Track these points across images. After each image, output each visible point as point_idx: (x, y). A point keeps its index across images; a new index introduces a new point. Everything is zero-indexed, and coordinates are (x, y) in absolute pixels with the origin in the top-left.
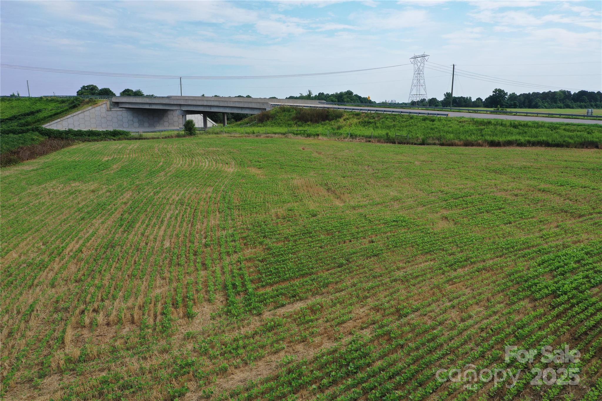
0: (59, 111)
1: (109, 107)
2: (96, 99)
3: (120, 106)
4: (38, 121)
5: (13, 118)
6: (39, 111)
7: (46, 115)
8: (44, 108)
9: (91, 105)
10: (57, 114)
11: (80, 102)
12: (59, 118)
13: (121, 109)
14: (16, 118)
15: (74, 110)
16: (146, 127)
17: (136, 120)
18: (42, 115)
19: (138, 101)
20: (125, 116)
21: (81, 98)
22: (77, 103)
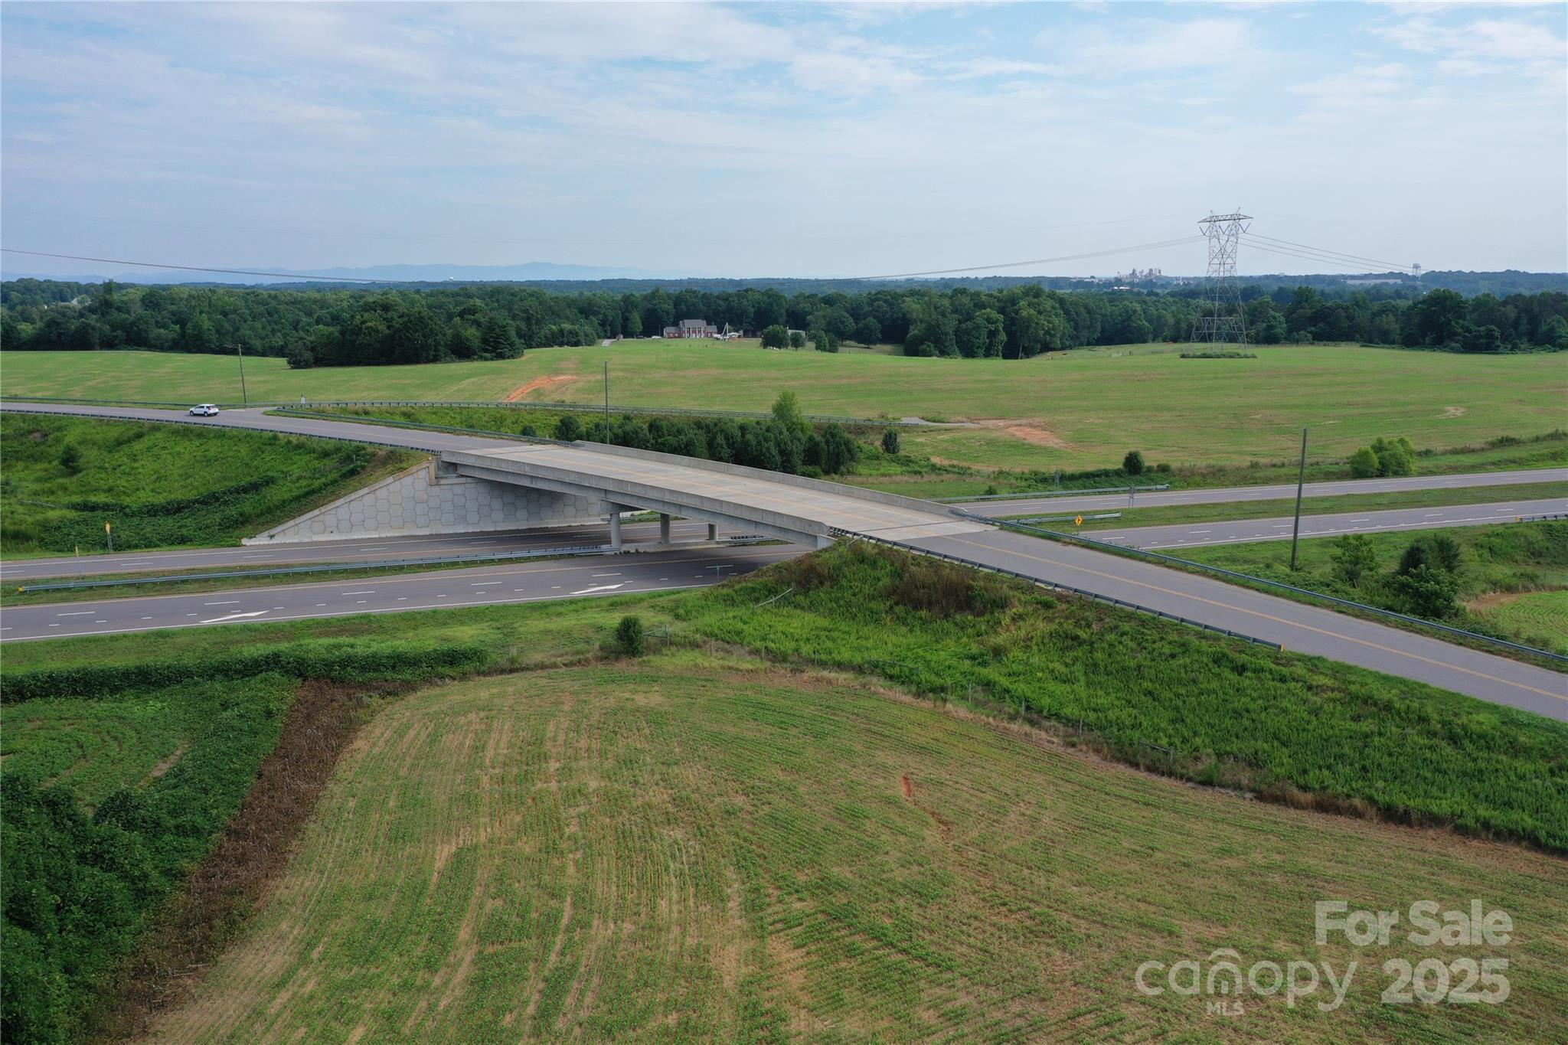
0: (317, 483)
1: (433, 476)
2: (403, 451)
3: (461, 471)
4: (269, 511)
5: (210, 500)
6: (269, 481)
7: (287, 496)
8: (282, 472)
9: (391, 473)
10: (313, 492)
11: (366, 461)
12: (317, 507)
13: (463, 480)
14: (217, 499)
15: (352, 482)
16: (521, 521)
17: (497, 504)
18: (275, 494)
19: (504, 467)
20: (472, 496)
21: (370, 449)
22: (359, 463)
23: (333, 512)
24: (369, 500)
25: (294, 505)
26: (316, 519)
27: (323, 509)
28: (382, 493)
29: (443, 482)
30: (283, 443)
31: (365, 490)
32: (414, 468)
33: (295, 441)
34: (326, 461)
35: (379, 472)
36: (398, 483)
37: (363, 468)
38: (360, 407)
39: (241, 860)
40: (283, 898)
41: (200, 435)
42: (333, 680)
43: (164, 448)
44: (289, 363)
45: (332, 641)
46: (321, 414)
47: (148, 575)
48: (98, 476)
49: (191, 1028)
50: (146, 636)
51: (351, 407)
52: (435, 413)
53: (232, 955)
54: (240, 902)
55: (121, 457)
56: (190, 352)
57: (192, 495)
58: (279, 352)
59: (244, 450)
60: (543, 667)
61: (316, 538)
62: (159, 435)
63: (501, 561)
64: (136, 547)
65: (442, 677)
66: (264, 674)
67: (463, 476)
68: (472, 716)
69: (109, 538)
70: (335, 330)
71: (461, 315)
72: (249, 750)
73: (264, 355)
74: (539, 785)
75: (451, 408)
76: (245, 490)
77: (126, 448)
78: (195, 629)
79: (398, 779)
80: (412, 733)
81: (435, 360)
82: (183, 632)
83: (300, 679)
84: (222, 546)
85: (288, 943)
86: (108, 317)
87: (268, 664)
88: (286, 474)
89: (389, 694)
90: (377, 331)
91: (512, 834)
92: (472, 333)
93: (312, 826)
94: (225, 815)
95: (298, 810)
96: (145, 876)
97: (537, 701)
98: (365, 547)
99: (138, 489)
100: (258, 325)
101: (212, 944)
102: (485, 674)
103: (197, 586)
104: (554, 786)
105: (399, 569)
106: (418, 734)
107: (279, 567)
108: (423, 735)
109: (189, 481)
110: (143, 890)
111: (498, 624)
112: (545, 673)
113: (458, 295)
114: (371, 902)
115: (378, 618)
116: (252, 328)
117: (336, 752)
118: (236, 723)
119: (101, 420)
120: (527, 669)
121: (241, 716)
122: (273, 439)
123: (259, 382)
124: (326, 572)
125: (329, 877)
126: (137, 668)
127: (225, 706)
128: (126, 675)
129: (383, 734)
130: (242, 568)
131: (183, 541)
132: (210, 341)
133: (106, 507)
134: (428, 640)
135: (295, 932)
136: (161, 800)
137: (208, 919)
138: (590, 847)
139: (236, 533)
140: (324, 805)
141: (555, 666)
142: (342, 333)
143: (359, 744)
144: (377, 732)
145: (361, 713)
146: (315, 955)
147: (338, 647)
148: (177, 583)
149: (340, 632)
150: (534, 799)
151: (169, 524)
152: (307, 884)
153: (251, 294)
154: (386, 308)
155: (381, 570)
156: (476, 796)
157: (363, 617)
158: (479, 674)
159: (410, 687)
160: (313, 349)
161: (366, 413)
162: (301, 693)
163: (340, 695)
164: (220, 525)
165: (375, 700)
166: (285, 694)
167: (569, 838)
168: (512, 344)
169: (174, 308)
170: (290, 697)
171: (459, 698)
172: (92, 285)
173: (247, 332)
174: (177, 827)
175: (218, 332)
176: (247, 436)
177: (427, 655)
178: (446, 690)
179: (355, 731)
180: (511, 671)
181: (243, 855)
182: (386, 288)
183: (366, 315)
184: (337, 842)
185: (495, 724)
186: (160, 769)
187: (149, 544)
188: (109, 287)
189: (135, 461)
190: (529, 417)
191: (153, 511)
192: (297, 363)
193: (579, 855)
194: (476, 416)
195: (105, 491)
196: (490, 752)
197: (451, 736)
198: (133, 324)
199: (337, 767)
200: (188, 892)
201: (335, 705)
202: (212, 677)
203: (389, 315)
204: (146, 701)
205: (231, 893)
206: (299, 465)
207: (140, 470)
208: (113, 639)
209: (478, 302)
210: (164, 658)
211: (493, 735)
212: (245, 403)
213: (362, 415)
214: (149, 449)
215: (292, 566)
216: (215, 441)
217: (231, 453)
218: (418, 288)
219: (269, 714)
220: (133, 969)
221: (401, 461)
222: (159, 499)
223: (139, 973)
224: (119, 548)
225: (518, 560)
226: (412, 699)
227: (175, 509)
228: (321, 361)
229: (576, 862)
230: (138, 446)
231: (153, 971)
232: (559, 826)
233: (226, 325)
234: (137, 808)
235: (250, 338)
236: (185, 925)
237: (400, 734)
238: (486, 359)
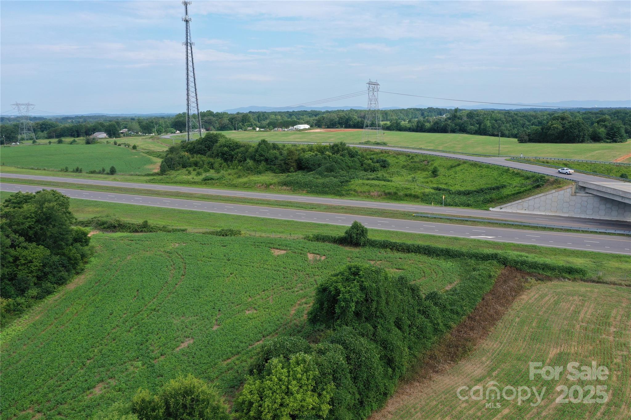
0: (522, 189)
1: (574, 191)
2: (562, 179)
3: (587, 191)
4: (502, 198)
5: (480, 191)
6: (504, 187)
7: (509, 193)
8: (509, 183)
9: (555, 188)
10: (520, 193)
11: (544, 182)
12: (521, 199)
13: (587, 195)
14: (483, 191)
15: (537, 190)
16: (614, 216)
17: (603, 207)
18: (506, 192)
19: (609, 191)
20: (592, 202)
21: (547, 178)
22: (541, 183)
23: (527, 202)
24: (543, 198)
25: (512, 197)
26: (520, 204)
27: (523, 200)
28: (549, 196)
29: (578, 194)
30: (511, 171)
31: (543, 194)
32: (565, 187)
33: (516, 172)
34: (528, 181)
35: (549, 187)
36: (557, 193)
37: (543, 185)
38: (545, 160)
39: (472, 329)
40: (485, 348)
41: (480, 166)
42: (517, 269)
43: (467, 170)
44: (518, 140)
45: (519, 253)
46: (528, 161)
47: (454, 216)
48: (443, 178)
49: (446, 384)
50: (450, 238)
51: (541, 160)
52: (579, 165)
53: (463, 363)
54: (470, 344)
55: (452, 172)
56: (481, 135)
57: (474, 189)
58: (515, 136)
59: (495, 173)
60: (614, 284)
61: (519, 211)
62: (465, 165)
63: (600, 233)
64: (452, 205)
65: (564, 278)
66: (490, 261)
67: (588, 193)
68: (576, 298)
69: (443, 201)
70: (539, 128)
71: (598, 122)
72: (481, 288)
73: (508, 137)
74: (604, 336)
75: (587, 163)
76: (494, 189)
77: (454, 169)
78: (468, 239)
79: (538, 315)
80: (547, 298)
81: (582, 142)
82: (463, 239)
83: (504, 266)
84: (482, 209)
85: (484, 366)
86: (455, 121)
87: (492, 257)
88: (510, 184)
89: (539, 279)
90: (558, 129)
91: (587, 354)
92: (602, 131)
93: (500, 324)
94: (469, 311)
95: (495, 316)
96: (438, 324)
97: (609, 299)
98: (538, 218)
99: (455, 185)
100: (508, 125)
101: (457, 356)
102: (585, 281)
103: (471, 223)
104: (611, 338)
105: (552, 229)
106: (550, 299)
107: (502, 220)
108: (552, 300)
109: (473, 183)
110: (437, 329)
111: (594, 261)
112: (615, 287)
113: (598, 113)
114: (519, 361)
115: (539, 248)
116: (506, 126)
117: (514, 297)
118: (477, 277)
119: (447, 158)
120: (606, 283)
121: (480, 275)
122: (507, 170)
123: (505, 148)
124: (520, 226)
125: (504, 346)
126: (446, 249)
127: (474, 270)
128: (442, 251)
129: (534, 295)
130: (488, 219)
131: (468, 205)
132: (489, 131)
133: (444, 190)
134: (561, 261)
135: (488, 363)
136: (447, 298)
137: (457, 347)
138: (626, 372)
139: (488, 205)
140: (506, 317)
141: (621, 285)
142: (542, 129)
143: (524, 297)
144: (532, 294)
145: (526, 284)
146: (494, 374)
147: (521, 256)
148: (464, 221)
149: (522, 250)
150: (600, 341)
151: (464, 198)
152: (495, 346)
153: (507, 113)
154: (563, 119)
155: (544, 228)
156: (572, 332)
157: (533, 246)
158: (582, 280)
159: (549, 279)
160: (529, 135)
161: (547, 162)
162: (503, 271)
163: (519, 275)
164: (482, 201)
165: (533, 281)
166: (497, 271)
167: (615, 364)
168: (621, 136)
169: (478, 118)
170: (499, 272)
171: (571, 288)
172: (451, 110)
173: (503, 128)
174: (451, 310)
175: (492, 127)
176: (497, 168)
177: (559, 267)
178: (565, 284)
179: (523, 291)
180: (598, 282)
181: (473, 327)
182: (564, 111)
183: (554, 122)
184: (509, 333)
185: (586, 304)
186: (449, 287)
187: (456, 205)
188: (456, 110)
189: (456, 174)
190: (625, 170)
191: (459, 193)
192: (521, 141)
193: (619, 373)
194: (598, 167)
195: (444, 184)
196: (582, 315)
197: (564, 304)
198: (462, 124)
199: (513, 304)
200: (452, 334)
201: (516, 279)
202: (471, 258)
203: (564, 122)
204: (447, 262)
205: (466, 340)
206: (517, 181)
207: (457, 178)
208: (440, 237)
209: (608, 117)
210: (455, 247)
211: (584, 308)
212: (499, 155)
213: (546, 163)
214: (461, 170)
215: (507, 221)
216: (485, 169)
217: (491, 174)
218: (579, 111)
219: (490, 276)
220: (430, 355)
221: (560, 184)
222: (462, 189)
223: (431, 357)
224: (446, 205)
225: (609, 234)
226: (549, 284)
227: (467, 193)
228: (531, 140)
229: (617, 376)
230: (458, 169)
231: (436, 358)
232: (611, 357)
233: (496, 125)
234: (439, 299)
235: (504, 130)
236: (449, 346)
237: (542, 297)
238: (607, 142)
